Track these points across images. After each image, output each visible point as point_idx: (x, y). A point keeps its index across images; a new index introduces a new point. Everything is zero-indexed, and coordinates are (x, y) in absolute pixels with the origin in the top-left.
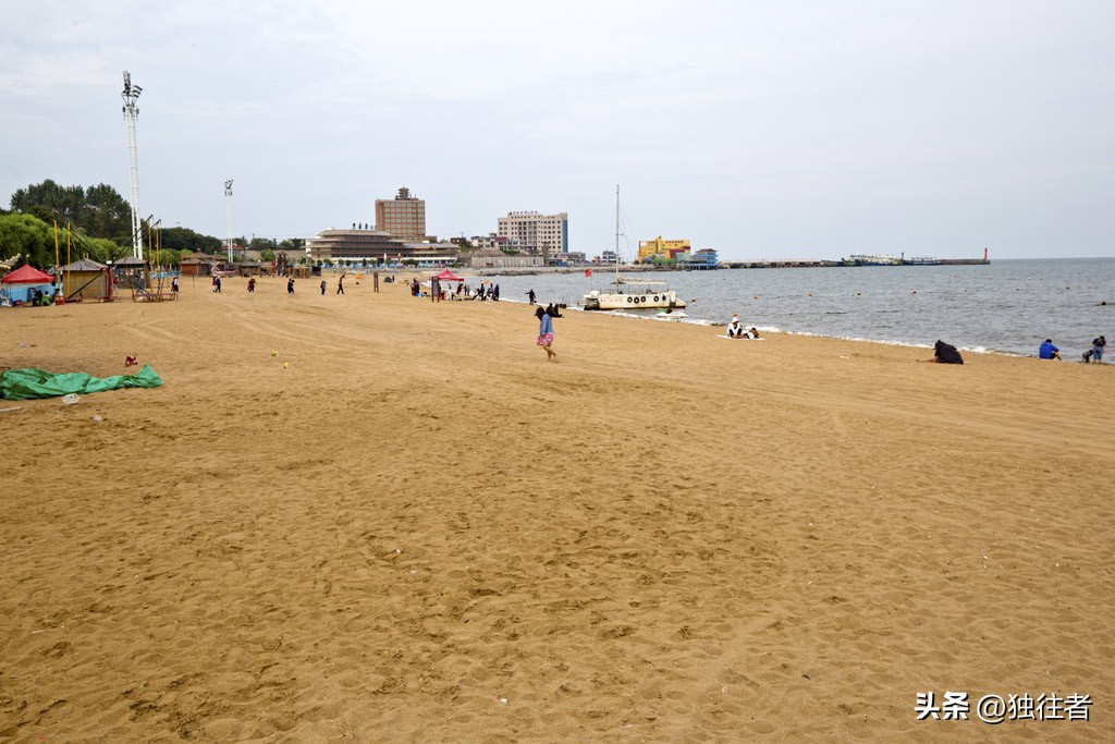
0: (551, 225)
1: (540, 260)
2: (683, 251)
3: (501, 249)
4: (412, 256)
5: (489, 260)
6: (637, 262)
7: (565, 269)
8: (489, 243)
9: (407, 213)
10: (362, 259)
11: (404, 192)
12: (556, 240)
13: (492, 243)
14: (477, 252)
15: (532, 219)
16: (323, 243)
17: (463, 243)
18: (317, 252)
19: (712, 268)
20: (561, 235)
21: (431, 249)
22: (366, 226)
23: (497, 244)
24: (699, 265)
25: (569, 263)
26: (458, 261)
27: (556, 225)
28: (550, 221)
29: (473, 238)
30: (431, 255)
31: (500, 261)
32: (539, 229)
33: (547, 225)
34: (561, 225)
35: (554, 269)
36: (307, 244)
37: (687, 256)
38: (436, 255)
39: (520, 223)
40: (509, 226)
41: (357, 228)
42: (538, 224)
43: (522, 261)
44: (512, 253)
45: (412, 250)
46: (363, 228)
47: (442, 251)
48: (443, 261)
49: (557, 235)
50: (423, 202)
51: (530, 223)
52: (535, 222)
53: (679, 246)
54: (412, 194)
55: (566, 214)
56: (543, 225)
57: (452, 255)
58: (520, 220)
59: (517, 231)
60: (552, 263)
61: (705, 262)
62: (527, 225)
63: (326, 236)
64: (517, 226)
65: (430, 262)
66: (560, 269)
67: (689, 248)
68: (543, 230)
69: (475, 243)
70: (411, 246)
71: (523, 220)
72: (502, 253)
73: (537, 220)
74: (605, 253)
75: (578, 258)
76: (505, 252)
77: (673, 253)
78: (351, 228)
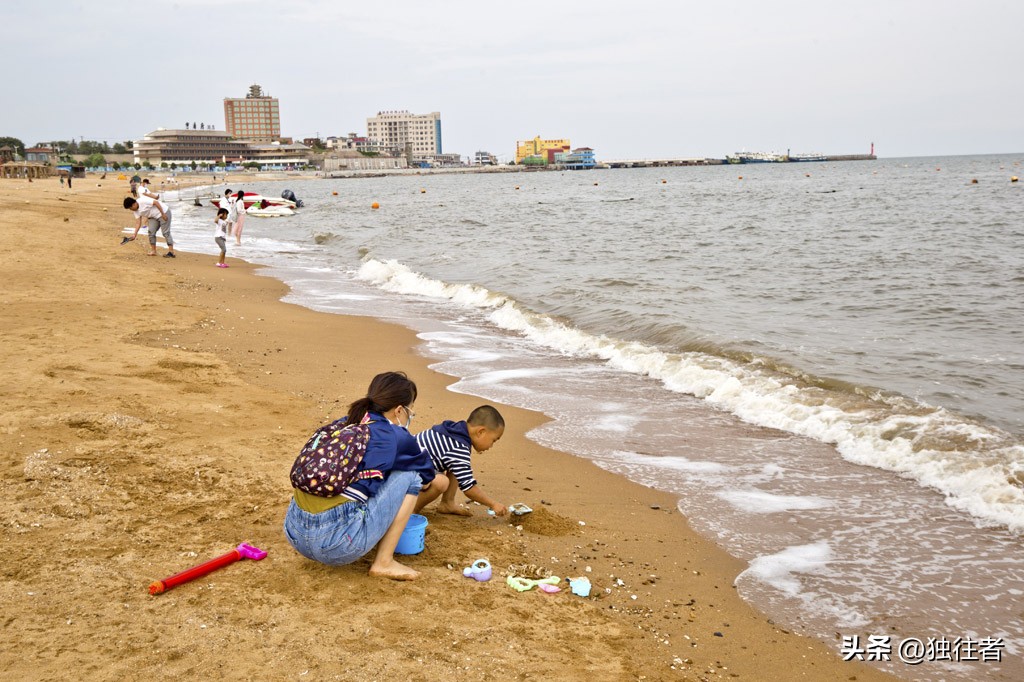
0: (423, 125)
1: (403, 161)
2: (562, 151)
3: (359, 150)
4: (258, 158)
5: (344, 162)
6: (512, 163)
7: (428, 170)
8: (346, 144)
9: (259, 113)
10: (190, 162)
11: (255, 90)
12: (429, 141)
13: (349, 144)
14: (330, 154)
15: (403, 119)
16: (152, 144)
17: (318, 145)
18: (145, 154)
19: (588, 168)
20: (434, 135)
21: (279, 151)
22: (202, 126)
23: (354, 145)
24: (575, 165)
25: (435, 164)
26: (311, 163)
27: (428, 125)
28: (423, 120)
29: (328, 139)
30: (279, 157)
31: (357, 163)
32: (410, 130)
33: (419, 125)
34: (433, 124)
35: (416, 170)
36: (135, 146)
37: (565, 156)
38: (284, 157)
39: (390, 124)
40: (379, 127)
41: (191, 127)
42: (409, 124)
43: (382, 162)
44: (371, 155)
45: (258, 151)
46: (198, 128)
47: (290, 153)
48: (292, 164)
49: (429, 135)
50: (277, 101)
51: (400, 123)
52: (406, 123)
53: (559, 146)
54: (264, 92)
55: (439, 114)
56: (415, 125)
57: (302, 157)
58: (390, 120)
59: (387, 132)
60: (416, 165)
61: (582, 163)
62: (398, 126)
63: (156, 137)
64: (387, 126)
65: (277, 164)
66: (422, 170)
67: (568, 148)
68: (415, 130)
69: (330, 144)
70: (257, 148)
71: (393, 120)
72: (359, 154)
73: (408, 119)
74: (477, 154)
75: (450, 160)
76: (364, 153)
77: (551, 153)
78: (184, 128)
